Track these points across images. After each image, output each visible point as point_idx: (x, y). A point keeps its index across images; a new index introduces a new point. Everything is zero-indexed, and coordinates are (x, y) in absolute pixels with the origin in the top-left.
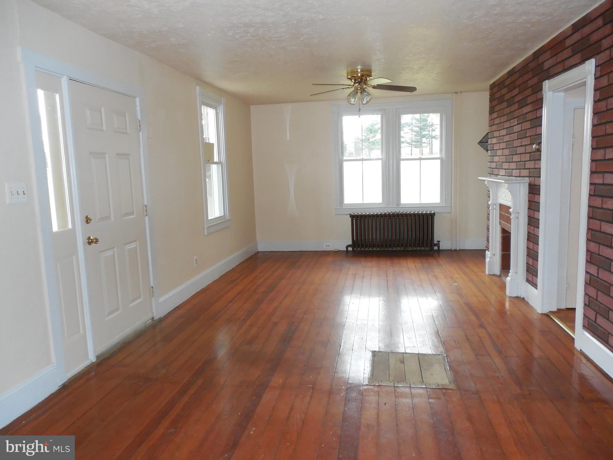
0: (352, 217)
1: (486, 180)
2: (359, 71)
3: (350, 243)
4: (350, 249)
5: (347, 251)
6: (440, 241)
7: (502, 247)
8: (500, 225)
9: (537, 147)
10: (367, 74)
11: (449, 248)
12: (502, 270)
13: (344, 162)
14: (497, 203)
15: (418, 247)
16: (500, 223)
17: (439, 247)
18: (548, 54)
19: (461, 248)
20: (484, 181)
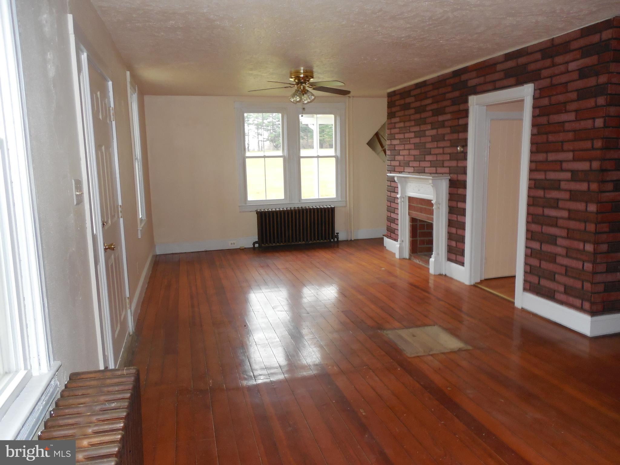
0: (258, 213)
1: (396, 176)
2: (302, 72)
3: (256, 239)
4: (257, 245)
5: (254, 248)
6: (338, 233)
7: (411, 234)
8: (409, 215)
9: (462, 149)
10: (309, 74)
11: (345, 239)
12: (411, 254)
13: (246, 159)
14: (406, 196)
15: (321, 240)
16: (409, 214)
17: (338, 239)
18: (474, 74)
19: (355, 239)
20: (393, 177)
